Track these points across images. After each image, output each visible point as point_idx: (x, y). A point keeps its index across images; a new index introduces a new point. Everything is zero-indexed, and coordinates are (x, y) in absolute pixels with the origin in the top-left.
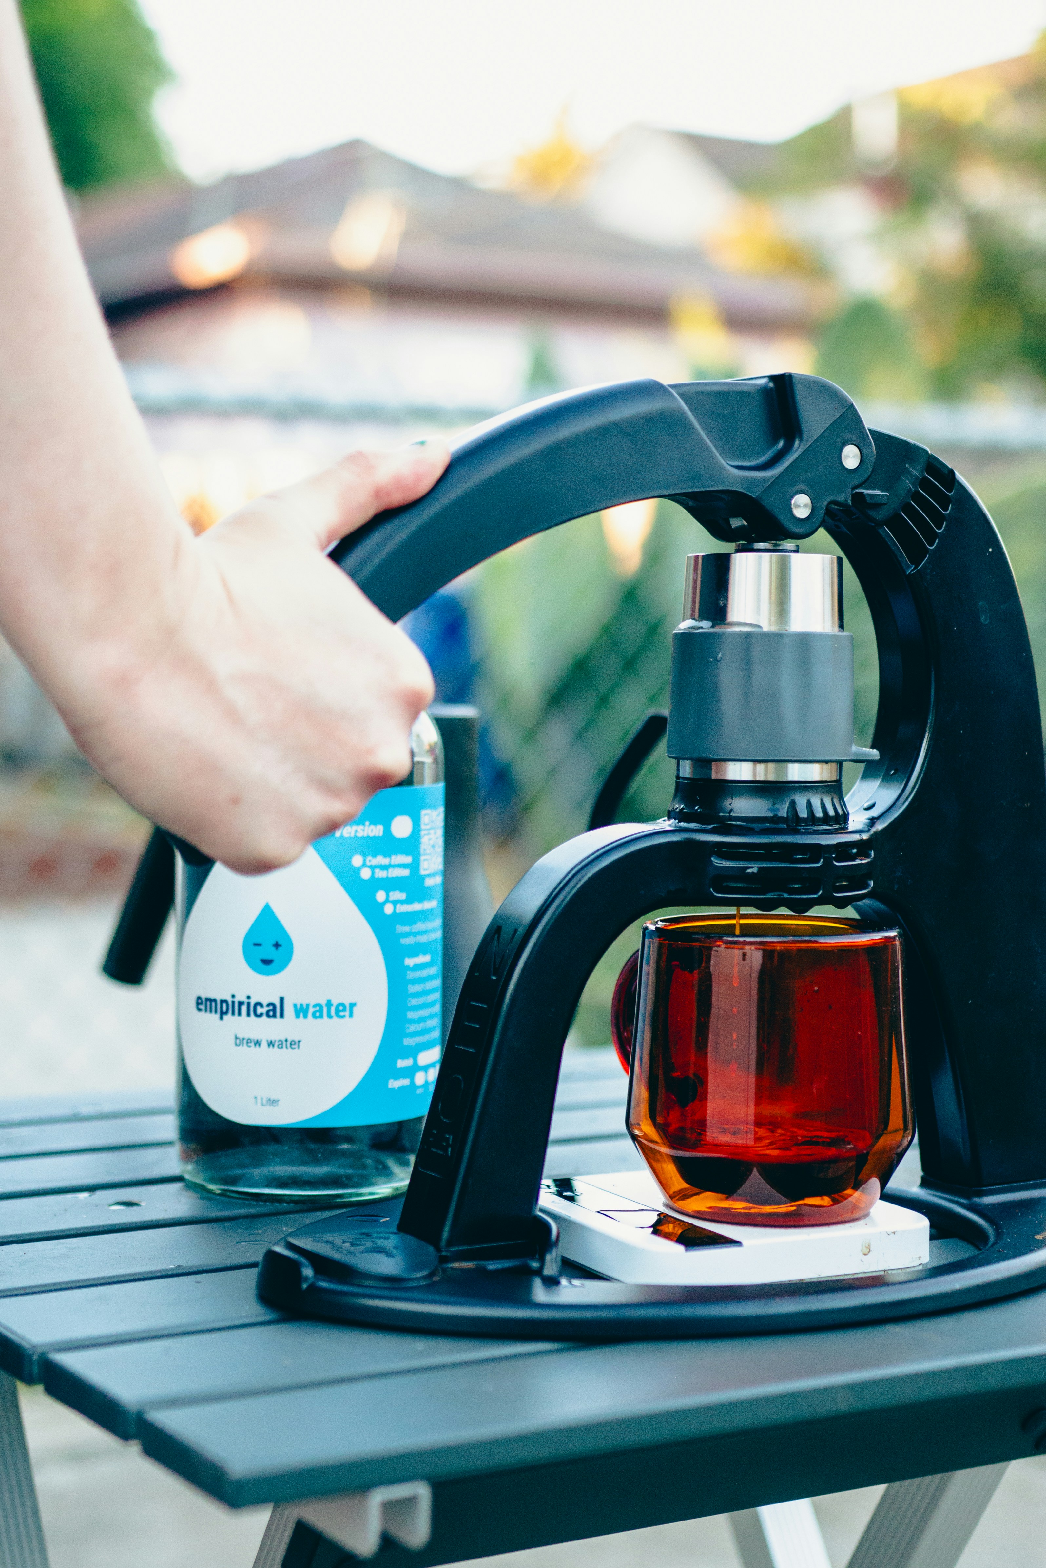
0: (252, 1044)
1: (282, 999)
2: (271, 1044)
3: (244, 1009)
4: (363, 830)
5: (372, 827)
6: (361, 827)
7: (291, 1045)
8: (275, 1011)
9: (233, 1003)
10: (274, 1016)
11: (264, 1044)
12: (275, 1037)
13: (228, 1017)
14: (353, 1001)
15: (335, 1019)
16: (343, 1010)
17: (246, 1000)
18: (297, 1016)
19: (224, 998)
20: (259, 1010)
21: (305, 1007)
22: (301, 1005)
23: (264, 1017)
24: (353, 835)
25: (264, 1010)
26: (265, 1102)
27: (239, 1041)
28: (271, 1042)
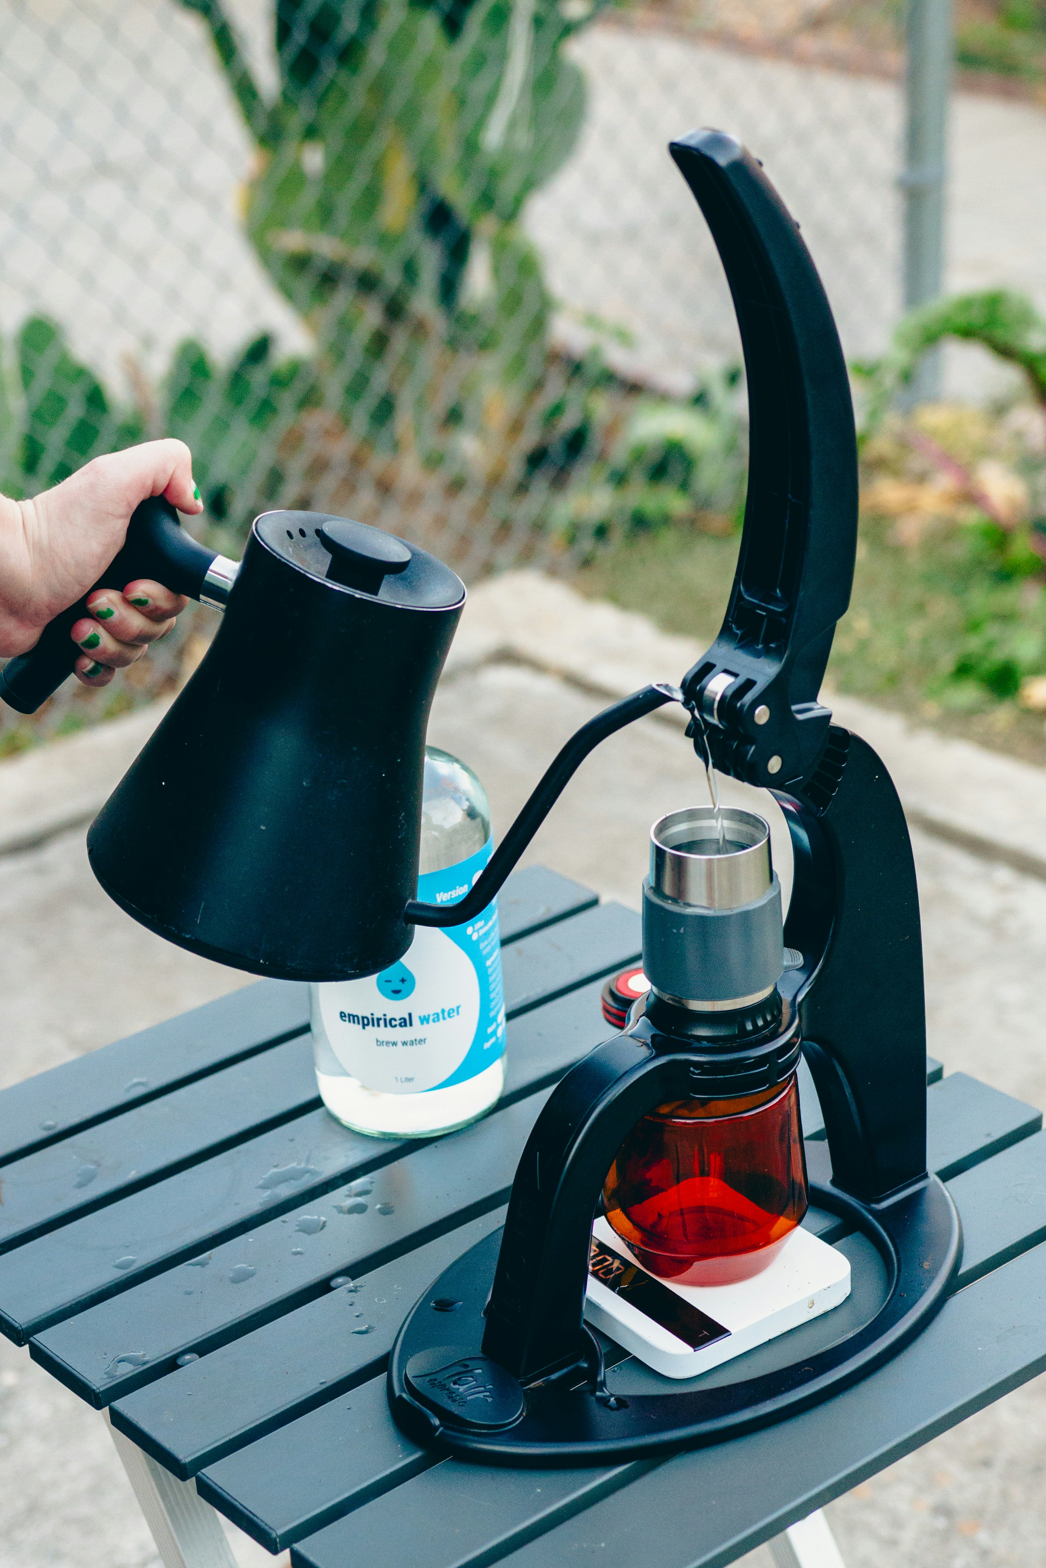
0: (391, 1045)
1: (410, 1015)
2: (404, 1043)
3: (382, 1022)
4: (456, 893)
5: (461, 888)
6: (454, 891)
7: (419, 1042)
8: (406, 1022)
9: (373, 1019)
10: (406, 1025)
11: (399, 1044)
12: (407, 1039)
13: (369, 1028)
14: (458, 1005)
15: (448, 1019)
16: (451, 1013)
17: (383, 1017)
18: (422, 1023)
19: (364, 1015)
20: (394, 1023)
21: (427, 1017)
22: (425, 1016)
23: (398, 1027)
24: (449, 898)
25: (398, 1022)
26: (403, 1080)
27: (379, 1043)
28: (405, 1042)
